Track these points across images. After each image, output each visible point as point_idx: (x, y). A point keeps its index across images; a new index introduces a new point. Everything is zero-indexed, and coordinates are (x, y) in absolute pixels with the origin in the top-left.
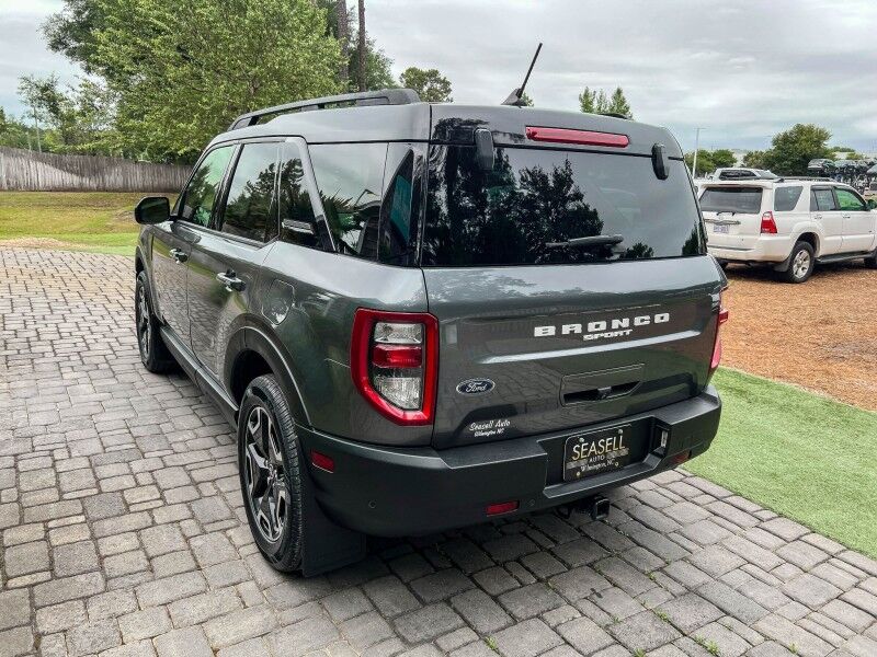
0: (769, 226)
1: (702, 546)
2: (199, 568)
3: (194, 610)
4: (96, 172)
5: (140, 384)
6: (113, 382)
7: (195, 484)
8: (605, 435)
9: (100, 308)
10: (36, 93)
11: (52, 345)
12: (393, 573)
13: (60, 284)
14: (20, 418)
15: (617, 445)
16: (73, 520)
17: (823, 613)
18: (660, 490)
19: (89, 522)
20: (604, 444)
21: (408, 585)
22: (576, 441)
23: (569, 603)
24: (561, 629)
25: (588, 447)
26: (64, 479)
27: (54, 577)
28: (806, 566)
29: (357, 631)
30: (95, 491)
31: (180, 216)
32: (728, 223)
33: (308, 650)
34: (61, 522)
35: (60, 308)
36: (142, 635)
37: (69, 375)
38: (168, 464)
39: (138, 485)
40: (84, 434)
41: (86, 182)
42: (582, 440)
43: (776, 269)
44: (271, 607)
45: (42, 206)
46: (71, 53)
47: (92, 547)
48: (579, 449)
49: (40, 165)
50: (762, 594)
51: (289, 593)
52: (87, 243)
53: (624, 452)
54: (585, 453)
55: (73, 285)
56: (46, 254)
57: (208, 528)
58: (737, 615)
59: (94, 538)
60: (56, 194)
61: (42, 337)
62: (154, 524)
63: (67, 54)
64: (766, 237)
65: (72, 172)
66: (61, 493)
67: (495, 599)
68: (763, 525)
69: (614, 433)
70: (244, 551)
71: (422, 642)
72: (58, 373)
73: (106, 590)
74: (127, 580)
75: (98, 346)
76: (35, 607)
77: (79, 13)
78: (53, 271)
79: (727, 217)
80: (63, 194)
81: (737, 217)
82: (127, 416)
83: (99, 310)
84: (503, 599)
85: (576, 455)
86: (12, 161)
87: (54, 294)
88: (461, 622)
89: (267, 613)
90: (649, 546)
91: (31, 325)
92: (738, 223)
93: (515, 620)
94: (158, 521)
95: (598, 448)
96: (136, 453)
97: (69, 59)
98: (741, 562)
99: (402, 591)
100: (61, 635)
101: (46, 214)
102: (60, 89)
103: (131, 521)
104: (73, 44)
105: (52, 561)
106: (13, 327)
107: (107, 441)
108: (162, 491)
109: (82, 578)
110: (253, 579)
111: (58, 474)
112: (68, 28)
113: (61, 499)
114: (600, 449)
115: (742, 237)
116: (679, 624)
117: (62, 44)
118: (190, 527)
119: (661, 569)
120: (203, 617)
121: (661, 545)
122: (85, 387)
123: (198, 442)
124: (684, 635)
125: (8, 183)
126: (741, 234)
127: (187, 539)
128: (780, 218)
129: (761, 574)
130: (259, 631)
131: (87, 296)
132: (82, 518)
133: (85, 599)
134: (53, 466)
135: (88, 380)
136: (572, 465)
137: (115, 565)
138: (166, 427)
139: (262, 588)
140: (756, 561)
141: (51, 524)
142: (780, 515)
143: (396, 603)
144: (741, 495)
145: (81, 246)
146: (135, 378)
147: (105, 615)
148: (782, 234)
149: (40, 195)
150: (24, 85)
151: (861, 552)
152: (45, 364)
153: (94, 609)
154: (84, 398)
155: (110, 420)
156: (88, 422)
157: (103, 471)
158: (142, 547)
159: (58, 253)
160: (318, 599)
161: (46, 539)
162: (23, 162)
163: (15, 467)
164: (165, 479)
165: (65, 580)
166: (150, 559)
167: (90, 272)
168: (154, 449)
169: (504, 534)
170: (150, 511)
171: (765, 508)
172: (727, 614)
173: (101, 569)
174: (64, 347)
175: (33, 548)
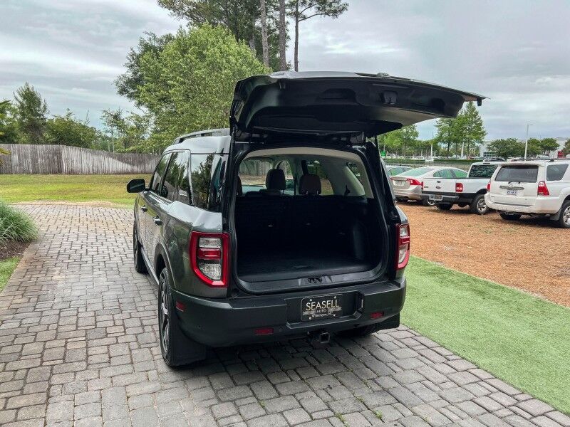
0: (543, 191)
1: (404, 370)
2: (132, 363)
3: (123, 380)
4: (141, 162)
5: (131, 278)
6: (117, 276)
7: (143, 326)
8: (326, 299)
9: (123, 239)
10: (111, 118)
11: (92, 258)
12: (226, 371)
13: (105, 226)
14: (68, 292)
15: (334, 305)
16: (80, 339)
17: (457, 406)
18: (396, 341)
19: (87, 340)
20: (325, 303)
21: (232, 378)
22: (308, 300)
23: (313, 391)
24: (302, 401)
25: (316, 304)
26: (80, 321)
27: (64, 362)
28: (461, 383)
29: (198, 395)
30: (94, 327)
31: (150, 189)
32: (516, 189)
33: (172, 401)
34: (74, 339)
35: (102, 239)
36: (97, 388)
37: (96, 272)
38: (133, 316)
39: (115, 325)
40: (96, 301)
41: (136, 168)
42: (311, 300)
43: (551, 219)
44: (160, 382)
45: (111, 182)
46: (130, 96)
47: (85, 351)
48: (310, 305)
49: (110, 159)
50: (426, 395)
51: (171, 376)
52: (126, 204)
53: (339, 309)
54: (314, 307)
55: (112, 227)
56: (103, 210)
57: (142, 346)
58: (404, 402)
59: (87, 347)
60: (118, 176)
61: (89, 254)
62: (117, 343)
63: (128, 96)
64: (542, 198)
65: (128, 163)
66: (77, 327)
67: (274, 386)
68: (449, 362)
69: (331, 298)
70: (156, 357)
71: (228, 401)
72: (91, 272)
73: (87, 369)
74: (96, 365)
75: (116, 259)
76: (52, 374)
77: (135, 73)
78: (104, 219)
79: (515, 184)
80: (122, 176)
81: (522, 185)
82: (119, 293)
83: (122, 240)
84: (278, 387)
85: (308, 308)
86: (96, 158)
87: (101, 231)
88: (251, 394)
89: (158, 384)
90: (372, 368)
91: (85, 247)
92: (523, 188)
93: (280, 395)
94: (119, 341)
95: (322, 305)
96: (118, 311)
97: (129, 99)
98: (422, 378)
99: (228, 379)
100: (61, 386)
101: (111, 187)
102: (123, 116)
103: (106, 341)
104: (131, 91)
105: (65, 355)
106: (75, 248)
107: (107, 304)
108: (125, 328)
109: (77, 364)
110: (157, 370)
111: (78, 318)
112: (129, 82)
113: (77, 329)
114: (324, 306)
115: (525, 198)
116: (368, 404)
117: (125, 91)
118: (134, 345)
119: (373, 379)
120: (127, 383)
121: (380, 367)
122: (103, 279)
123: (151, 307)
124: (369, 409)
125: (93, 170)
126: (524, 196)
127: (130, 350)
128: (551, 185)
129: (431, 385)
130: (151, 391)
131: (117, 233)
132: (84, 338)
133: (75, 372)
134: (77, 315)
135: (105, 275)
136: (306, 313)
137: (93, 359)
138: (136, 299)
139: (159, 374)
140: (431, 379)
141: (69, 340)
142: (463, 358)
143: (222, 384)
144: (444, 347)
145: (123, 206)
146: (130, 274)
147: (82, 379)
148: (553, 196)
149: (110, 176)
150: (104, 114)
151: (502, 380)
152: (86, 267)
153: (78, 376)
154: (101, 284)
155: (111, 294)
156: (99, 295)
157: (99, 318)
158: (108, 352)
159: (109, 210)
160: (184, 380)
161: (65, 346)
162: (101, 158)
163: (59, 314)
164: (129, 323)
165: (69, 364)
166: (110, 358)
167: (123, 219)
168: (128, 309)
169: (293, 357)
170: (117, 337)
171: (455, 354)
172: (399, 402)
173: (86, 360)
174: (98, 258)
175: (58, 350)
